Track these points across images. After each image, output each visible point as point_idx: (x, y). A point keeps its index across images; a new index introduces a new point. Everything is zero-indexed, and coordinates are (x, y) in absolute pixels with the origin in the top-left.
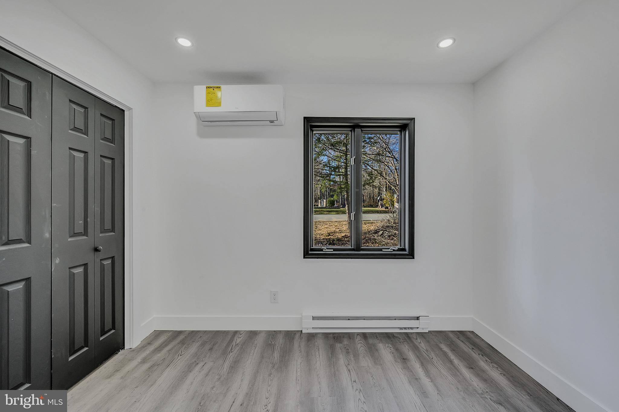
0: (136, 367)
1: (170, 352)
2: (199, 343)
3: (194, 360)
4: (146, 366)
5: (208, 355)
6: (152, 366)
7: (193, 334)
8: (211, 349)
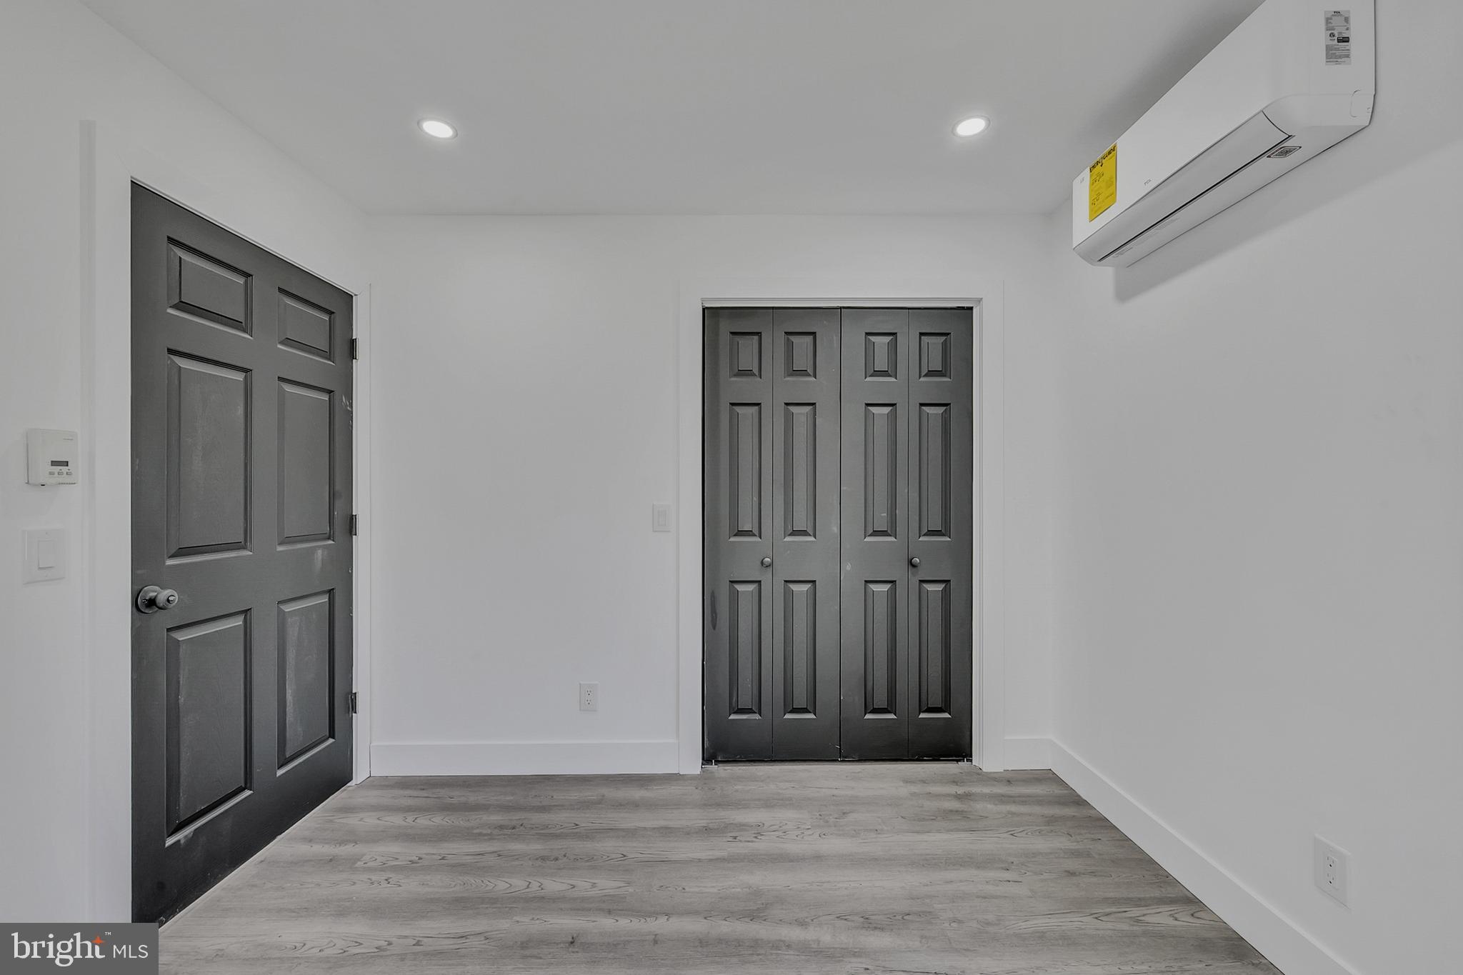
0: (949, 795)
1: (1010, 816)
2: (1073, 846)
3: (1011, 859)
4: (955, 805)
5: (1046, 876)
6: (957, 811)
7: (1102, 823)
8: (1071, 874)
